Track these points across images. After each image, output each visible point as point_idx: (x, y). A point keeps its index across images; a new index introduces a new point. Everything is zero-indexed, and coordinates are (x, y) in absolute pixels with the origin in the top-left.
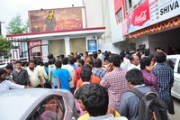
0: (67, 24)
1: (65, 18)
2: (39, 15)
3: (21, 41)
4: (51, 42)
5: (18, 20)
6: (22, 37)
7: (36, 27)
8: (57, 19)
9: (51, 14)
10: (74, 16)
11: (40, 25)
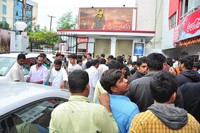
0: (116, 24)
1: (115, 18)
2: (89, 12)
3: (69, 36)
4: (98, 40)
5: (69, 16)
6: (70, 33)
7: (85, 24)
8: (106, 19)
9: (101, 13)
10: (124, 17)
11: (89, 23)
